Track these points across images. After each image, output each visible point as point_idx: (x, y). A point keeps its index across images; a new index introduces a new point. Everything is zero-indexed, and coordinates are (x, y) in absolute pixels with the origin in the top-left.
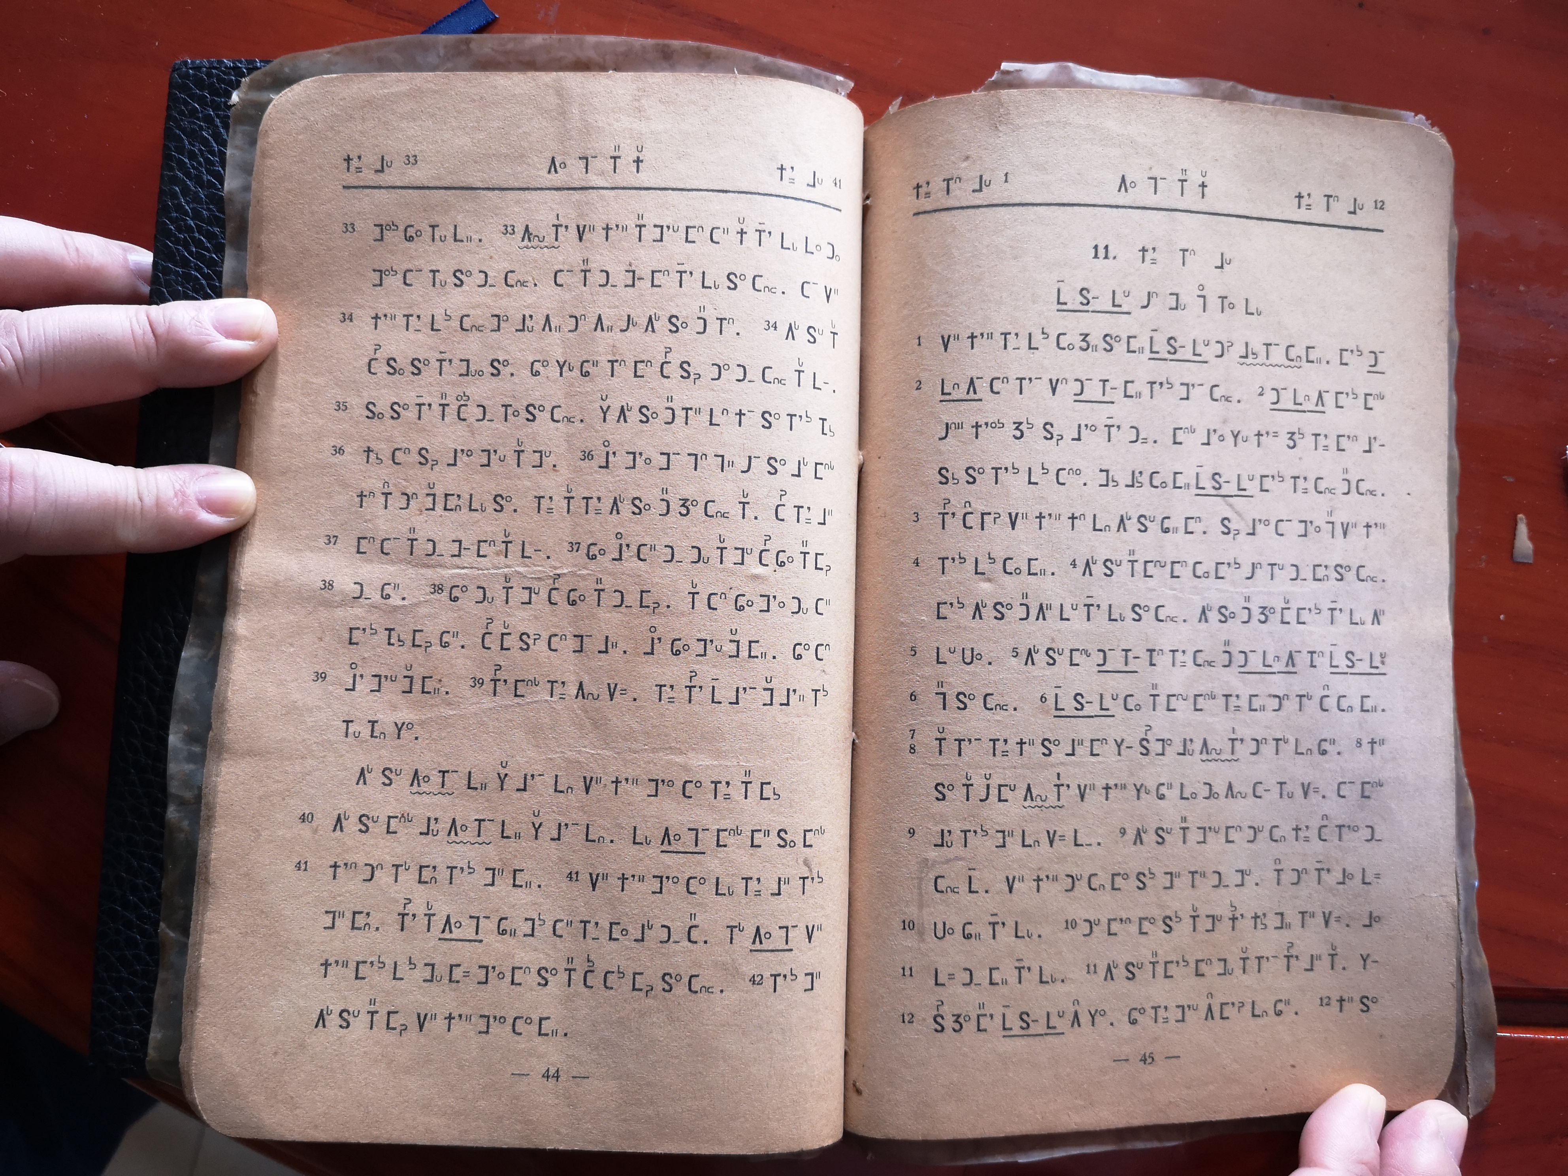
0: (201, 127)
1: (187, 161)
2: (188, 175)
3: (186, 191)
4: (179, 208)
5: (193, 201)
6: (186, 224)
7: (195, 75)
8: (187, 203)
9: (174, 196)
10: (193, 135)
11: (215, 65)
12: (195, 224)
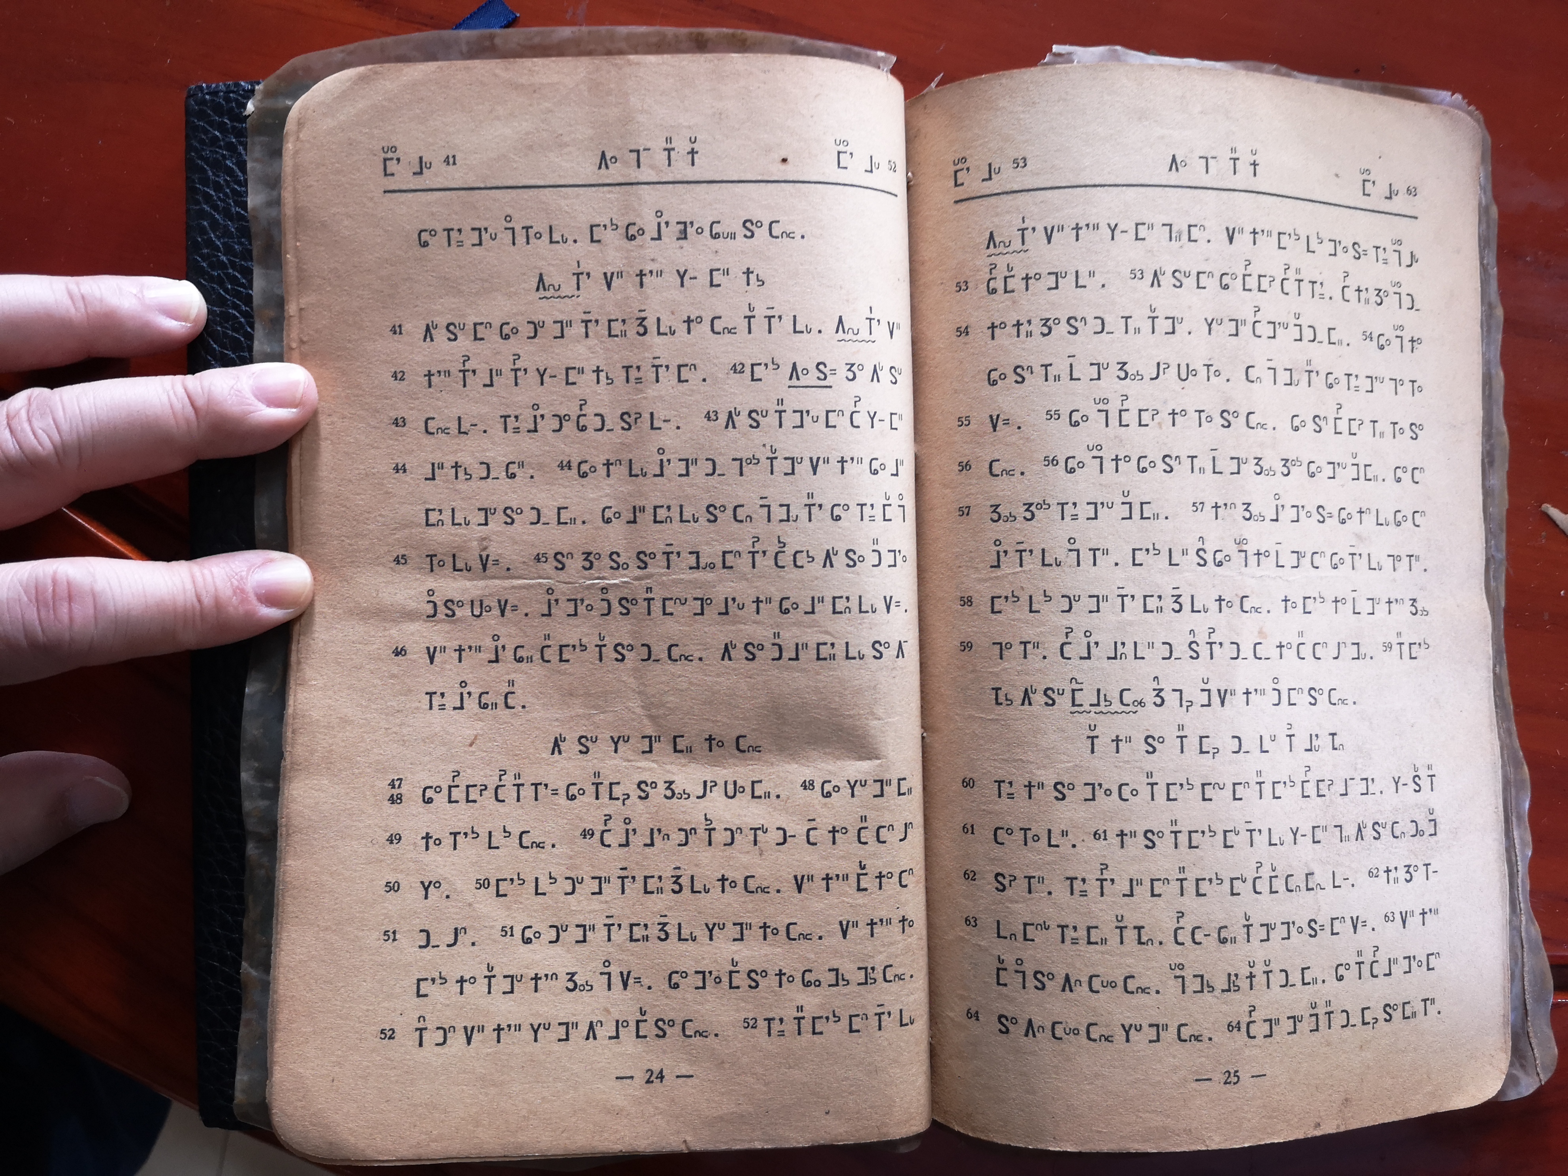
0: (223, 156)
1: (213, 193)
2: (215, 208)
3: (214, 225)
4: (209, 243)
5: (223, 236)
6: (218, 260)
7: (212, 101)
8: (219, 238)
9: (203, 231)
10: (218, 165)
11: (233, 88)
12: (228, 259)
